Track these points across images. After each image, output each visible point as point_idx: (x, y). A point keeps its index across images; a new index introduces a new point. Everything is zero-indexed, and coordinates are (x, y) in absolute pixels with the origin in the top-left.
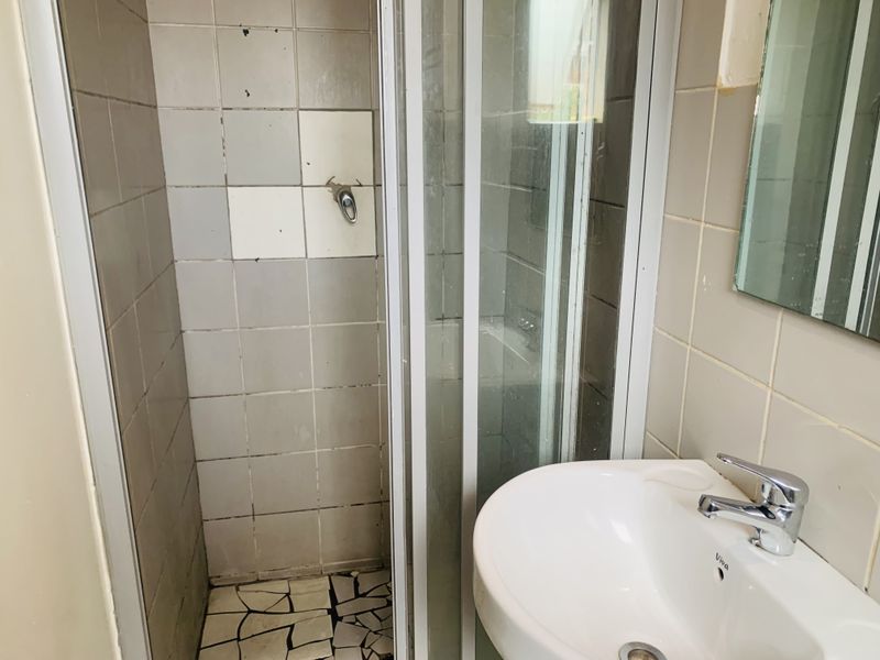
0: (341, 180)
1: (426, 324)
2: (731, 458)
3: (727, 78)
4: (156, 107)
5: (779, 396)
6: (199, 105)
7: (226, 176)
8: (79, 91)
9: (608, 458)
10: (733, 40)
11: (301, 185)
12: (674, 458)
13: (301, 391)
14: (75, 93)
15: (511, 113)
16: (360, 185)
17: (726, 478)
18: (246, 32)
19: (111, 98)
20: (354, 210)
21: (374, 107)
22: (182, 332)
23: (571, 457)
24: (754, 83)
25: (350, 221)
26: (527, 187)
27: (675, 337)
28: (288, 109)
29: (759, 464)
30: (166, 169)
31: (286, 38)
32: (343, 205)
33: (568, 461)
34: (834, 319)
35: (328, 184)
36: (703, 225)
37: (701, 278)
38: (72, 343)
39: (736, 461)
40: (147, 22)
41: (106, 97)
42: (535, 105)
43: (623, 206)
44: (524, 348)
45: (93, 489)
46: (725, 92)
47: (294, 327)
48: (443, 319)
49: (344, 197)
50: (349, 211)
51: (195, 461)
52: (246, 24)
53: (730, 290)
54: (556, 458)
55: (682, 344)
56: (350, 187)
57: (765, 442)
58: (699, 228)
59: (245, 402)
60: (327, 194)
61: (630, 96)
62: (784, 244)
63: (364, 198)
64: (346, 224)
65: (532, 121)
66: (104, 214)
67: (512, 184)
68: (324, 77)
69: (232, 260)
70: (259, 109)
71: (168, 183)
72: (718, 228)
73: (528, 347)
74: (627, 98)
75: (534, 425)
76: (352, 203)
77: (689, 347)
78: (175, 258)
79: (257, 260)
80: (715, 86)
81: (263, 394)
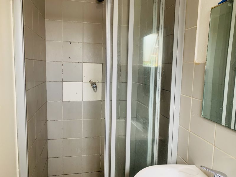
0: (93, 81)
1: (116, 120)
2: (204, 167)
3: (197, 60)
4: (45, 61)
5: (216, 148)
6: (57, 61)
7: (63, 79)
8: (26, 59)
9: (167, 164)
10: (198, 51)
11: (83, 82)
12: (186, 164)
13: (79, 138)
14: (25, 59)
15: (138, 65)
16: (98, 82)
17: (202, 171)
18: (70, 43)
19: (34, 60)
20: (96, 88)
21: (103, 62)
22: (47, 121)
23: (156, 163)
24: (205, 62)
25: (95, 91)
26: (142, 84)
27: (185, 128)
28: (80, 62)
29: (212, 169)
30: (47, 77)
31: (81, 45)
32: (93, 87)
33: (155, 165)
34: (228, 126)
35: (90, 82)
36: (192, 98)
37: (192, 112)
38: (17, 127)
39: (206, 168)
40: (45, 40)
41: (33, 60)
42: (145, 62)
43: (170, 91)
44: (142, 128)
45: (18, 170)
46: (196, 64)
47: (78, 120)
48: (119, 118)
49: (94, 85)
50: (95, 89)
51: (48, 158)
52: (71, 41)
53: (201, 116)
54: (152, 164)
55: (188, 130)
56: (95, 82)
57: (213, 161)
58: (191, 98)
59: (63, 141)
60: (89, 84)
61: (171, 63)
62: (211, 100)
63: (99, 86)
64: (94, 92)
65: (144, 66)
66: (29, 90)
67: (138, 83)
68: (90, 55)
69: (63, 101)
70: (73, 62)
71: (47, 81)
72: (196, 99)
73: (143, 128)
74: (170, 63)
75: (146, 152)
76: (96, 87)
77: (189, 131)
78: (47, 100)
79: (69, 101)
80: (194, 62)
81: (68, 139)
